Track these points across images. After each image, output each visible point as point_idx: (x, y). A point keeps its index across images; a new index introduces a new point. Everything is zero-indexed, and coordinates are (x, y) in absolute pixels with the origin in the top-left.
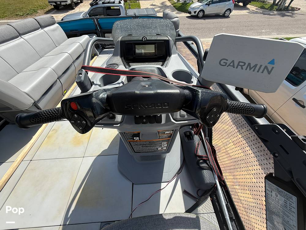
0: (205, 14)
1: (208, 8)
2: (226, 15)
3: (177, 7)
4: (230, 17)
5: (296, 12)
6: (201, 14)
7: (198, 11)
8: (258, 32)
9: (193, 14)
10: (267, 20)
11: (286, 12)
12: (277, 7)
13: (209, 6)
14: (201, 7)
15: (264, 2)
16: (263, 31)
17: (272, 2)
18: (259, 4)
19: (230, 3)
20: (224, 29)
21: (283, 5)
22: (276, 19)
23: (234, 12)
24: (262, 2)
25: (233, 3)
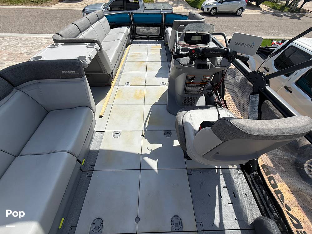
0: (218, 11)
1: (221, 5)
2: (238, 13)
3: (190, 3)
4: (241, 16)
5: (306, 14)
6: (214, 12)
7: (211, 8)
8: (267, 33)
9: (206, 10)
10: (278, 21)
11: (298, 14)
12: (289, 9)
13: (222, 4)
14: (214, 5)
15: (277, 2)
16: (272, 32)
17: (285, 2)
18: (272, 4)
19: (243, 2)
20: (235, 28)
21: (295, 7)
22: (286, 20)
23: (247, 11)
24: (274, 2)
25: (246, 2)
